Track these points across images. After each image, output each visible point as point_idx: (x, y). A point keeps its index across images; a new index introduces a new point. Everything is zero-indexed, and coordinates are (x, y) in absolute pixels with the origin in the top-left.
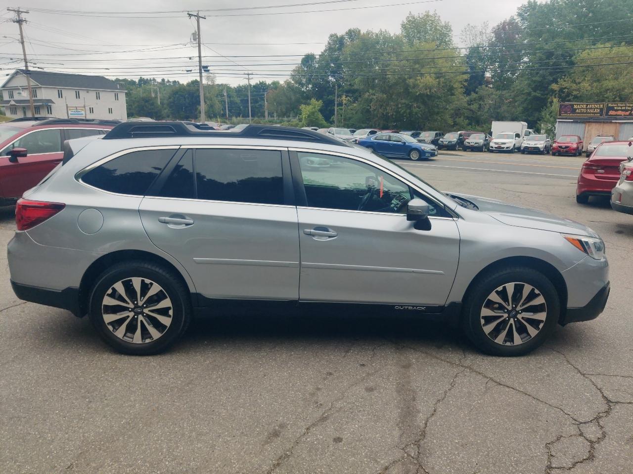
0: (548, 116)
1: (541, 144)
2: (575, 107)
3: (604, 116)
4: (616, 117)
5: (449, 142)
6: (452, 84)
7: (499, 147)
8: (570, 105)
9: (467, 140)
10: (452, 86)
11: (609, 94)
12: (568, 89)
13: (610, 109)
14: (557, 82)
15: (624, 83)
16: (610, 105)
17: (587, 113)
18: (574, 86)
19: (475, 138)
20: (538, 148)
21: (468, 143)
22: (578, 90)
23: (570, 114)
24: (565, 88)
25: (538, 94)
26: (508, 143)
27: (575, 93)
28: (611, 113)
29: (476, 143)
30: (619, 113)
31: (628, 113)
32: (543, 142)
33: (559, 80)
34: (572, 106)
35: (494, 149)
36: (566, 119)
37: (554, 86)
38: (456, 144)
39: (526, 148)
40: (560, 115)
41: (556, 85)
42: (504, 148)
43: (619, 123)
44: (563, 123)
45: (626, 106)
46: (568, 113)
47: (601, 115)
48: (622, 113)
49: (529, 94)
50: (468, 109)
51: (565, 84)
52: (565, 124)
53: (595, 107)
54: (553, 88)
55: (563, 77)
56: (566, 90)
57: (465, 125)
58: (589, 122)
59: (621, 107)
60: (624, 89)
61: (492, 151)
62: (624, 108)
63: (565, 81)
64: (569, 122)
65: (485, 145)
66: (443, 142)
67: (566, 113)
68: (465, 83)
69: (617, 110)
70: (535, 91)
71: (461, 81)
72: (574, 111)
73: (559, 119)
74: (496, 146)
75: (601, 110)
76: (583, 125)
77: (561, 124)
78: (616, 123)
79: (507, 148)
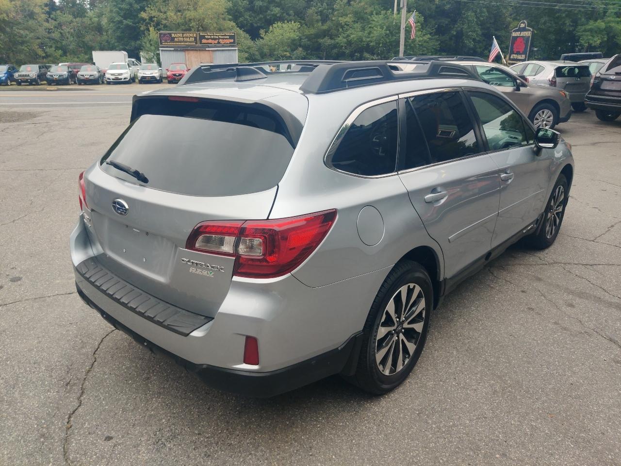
0: (148, 45)
1: (156, 73)
2: (173, 35)
3: (199, 44)
4: (208, 45)
5: (60, 76)
6: (32, 9)
7: (117, 79)
8: (168, 33)
9: (79, 73)
10: (32, 11)
11: (193, 24)
12: (156, 18)
13: (202, 37)
14: (145, 11)
15: (203, 14)
16: (201, 34)
17: (184, 41)
18: (162, 16)
19: (87, 70)
20: (153, 77)
21: (82, 75)
22: (166, 19)
23: (169, 42)
24: (154, 17)
25: (128, 22)
26: (124, 73)
27: (164, 22)
28: (204, 41)
29: (91, 76)
30: (210, 41)
31: (216, 42)
32: (157, 71)
33: (146, 8)
34: (170, 34)
35: (112, 80)
36: (167, 47)
37: (143, 15)
38: (68, 77)
39: (143, 78)
40: (161, 44)
41: (144, 14)
42: (121, 79)
43: (212, 51)
44: (166, 52)
45: (214, 35)
46: (168, 41)
47: (196, 43)
48: (213, 41)
49: (120, 22)
50: (49, 38)
51: (154, 13)
52: (168, 52)
53: (190, 37)
54: (143, 16)
55: (149, 6)
56: (156, 19)
57: (59, 57)
58: (188, 50)
59: (210, 36)
60: (204, 19)
61: (109, 83)
62: (212, 37)
63: (152, 10)
64: (171, 50)
65: (100, 77)
66: (52, 76)
67: (166, 41)
68: (45, 8)
69: (208, 39)
70: (125, 19)
71: (41, 6)
72: (173, 40)
73: (161, 47)
74: (113, 77)
75: (196, 38)
76: (183, 53)
77: (164, 52)
78: (209, 50)
79: (125, 79)
